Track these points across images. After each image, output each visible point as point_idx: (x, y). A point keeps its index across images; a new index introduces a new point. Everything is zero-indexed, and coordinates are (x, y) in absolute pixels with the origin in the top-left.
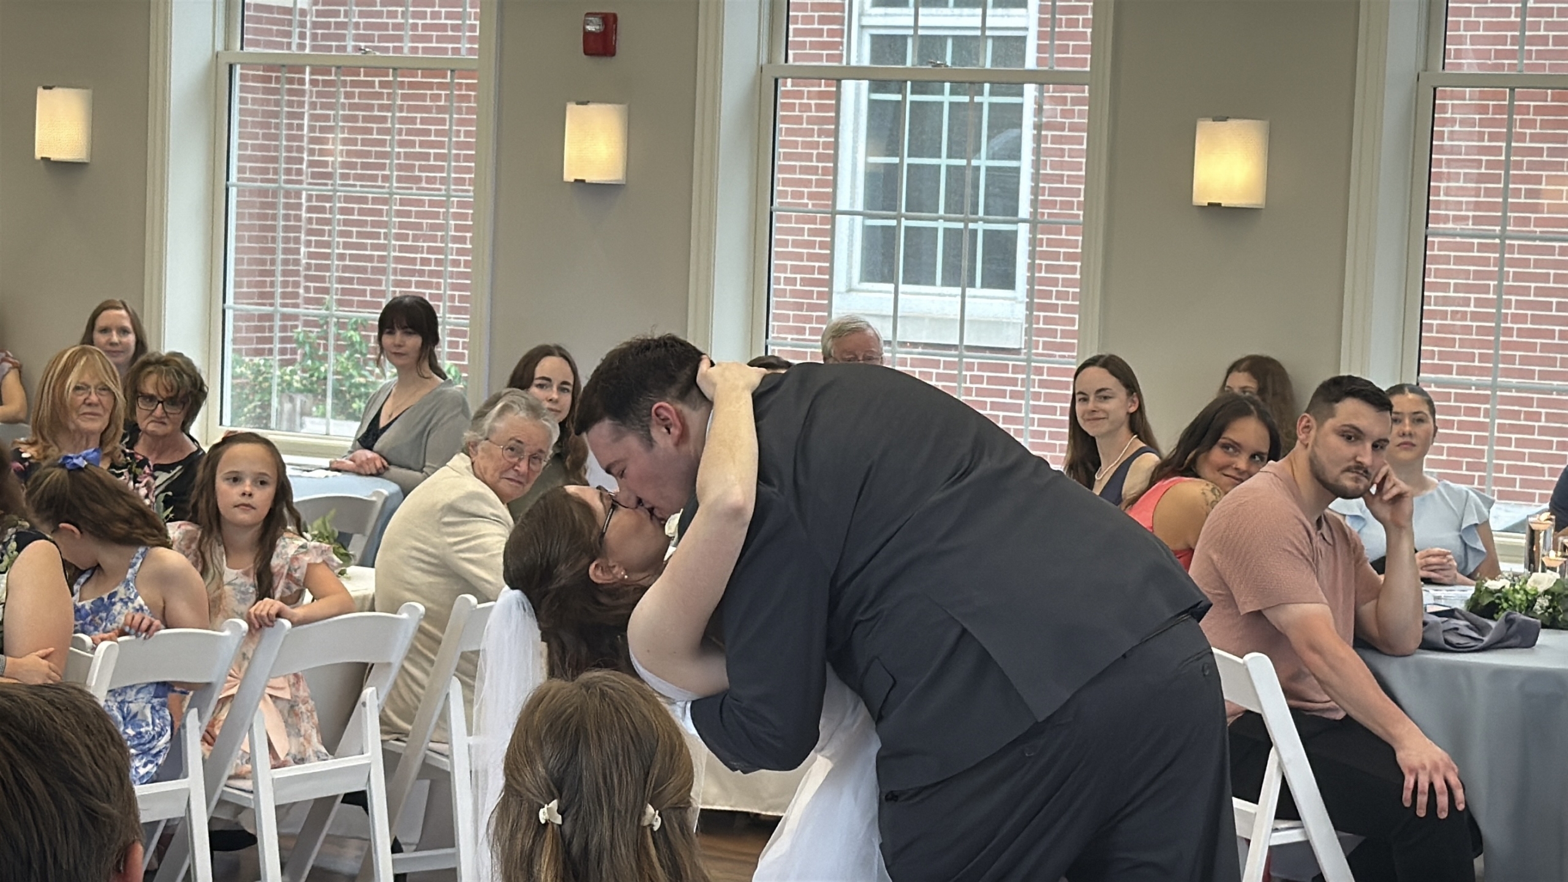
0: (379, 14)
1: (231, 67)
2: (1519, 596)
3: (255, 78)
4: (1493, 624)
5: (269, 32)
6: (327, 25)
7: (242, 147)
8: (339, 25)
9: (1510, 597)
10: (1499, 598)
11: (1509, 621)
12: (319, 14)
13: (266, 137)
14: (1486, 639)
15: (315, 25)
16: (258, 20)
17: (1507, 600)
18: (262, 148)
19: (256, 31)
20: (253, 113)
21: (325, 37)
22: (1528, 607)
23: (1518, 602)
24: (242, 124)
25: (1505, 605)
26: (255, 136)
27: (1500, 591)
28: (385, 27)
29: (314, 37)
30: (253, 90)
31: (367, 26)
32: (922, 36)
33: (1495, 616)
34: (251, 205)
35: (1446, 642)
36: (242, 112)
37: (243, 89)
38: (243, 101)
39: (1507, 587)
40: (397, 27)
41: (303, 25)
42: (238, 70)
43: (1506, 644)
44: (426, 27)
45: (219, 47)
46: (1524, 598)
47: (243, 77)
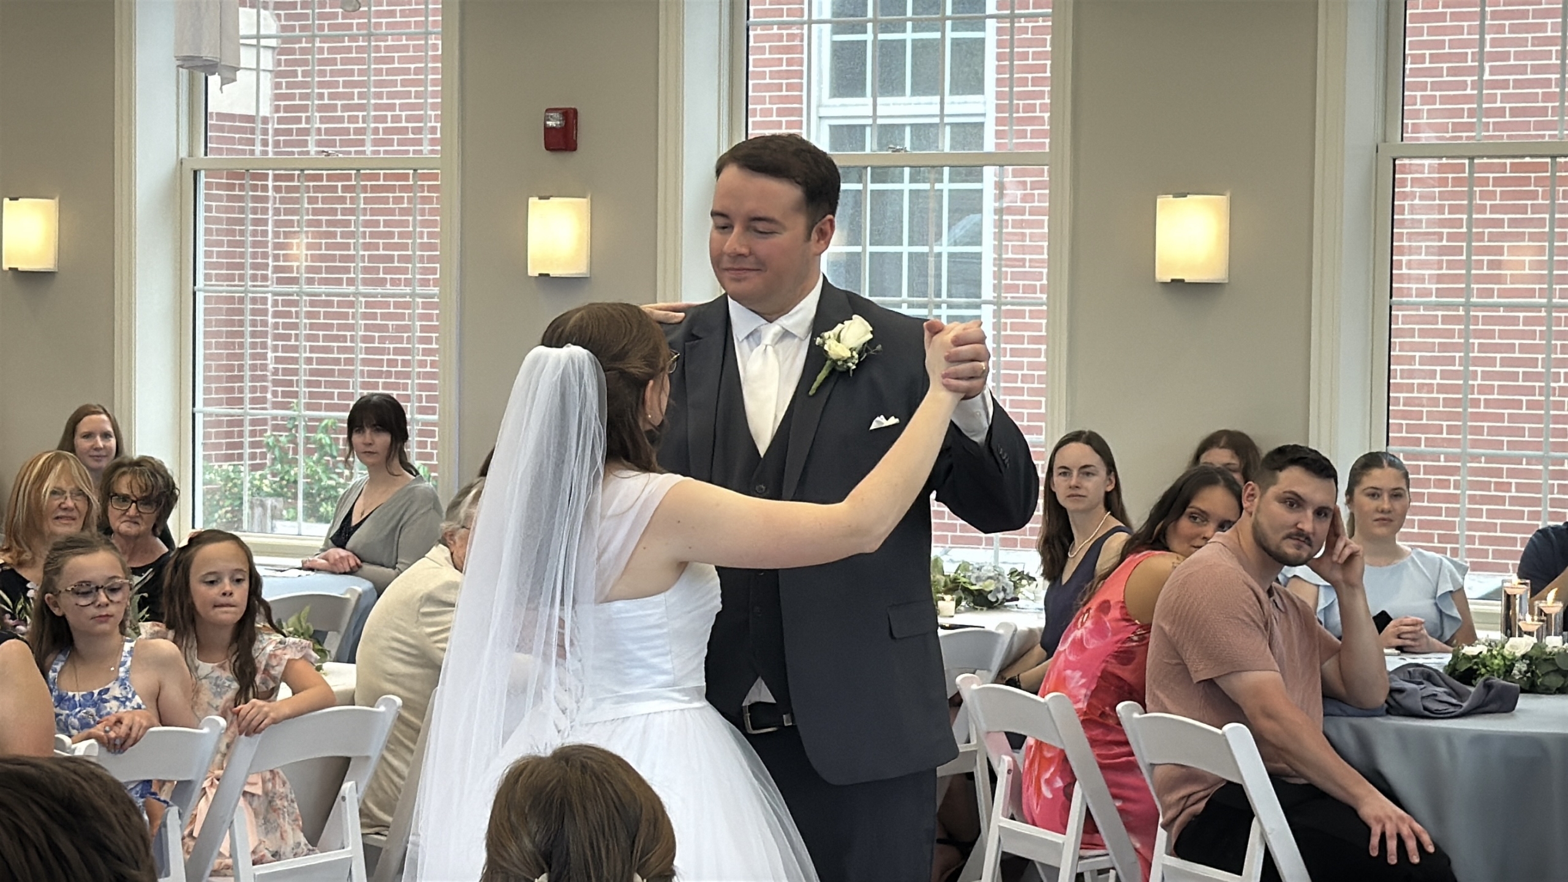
0: (340, 120)
1: (195, 172)
2: (1496, 661)
3: (219, 186)
4: (1472, 689)
5: (232, 140)
6: (289, 132)
7: (208, 254)
8: (300, 132)
9: (1488, 663)
10: (1476, 663)
11: (1488, 686)
12: (281, 120)
13: (231, 244)
14: (1465, 705)
15: (277, 132)
16: (221, 129)
17: (1485, 666)
18: (227, 255)
19: (220, 140)
20: (218, 220)
21: (287, 143)
22: (1507, 671)
23: (1496, 668)
24: (208, 231)
25: (1483, 670)
26: (220, 244)
27: (1477, 656)
28: (347, 131)
29: (277, 144)
30: (219, 198)
31: (328, 131)
32: (881, 125)
33: (1473, 682)
34: (218, 311)
35: (1426, 709)
36: (207, 220)
37: (208, 197)
38: (208, 209)
39: (1485, 652)
40: (358, 131)
41: (265, 132)
42: (202, 179)
43: (1487, 709)
44: (386, 131)
45: (183, 154)
46: (1502, 663)
47: (208, 186)
